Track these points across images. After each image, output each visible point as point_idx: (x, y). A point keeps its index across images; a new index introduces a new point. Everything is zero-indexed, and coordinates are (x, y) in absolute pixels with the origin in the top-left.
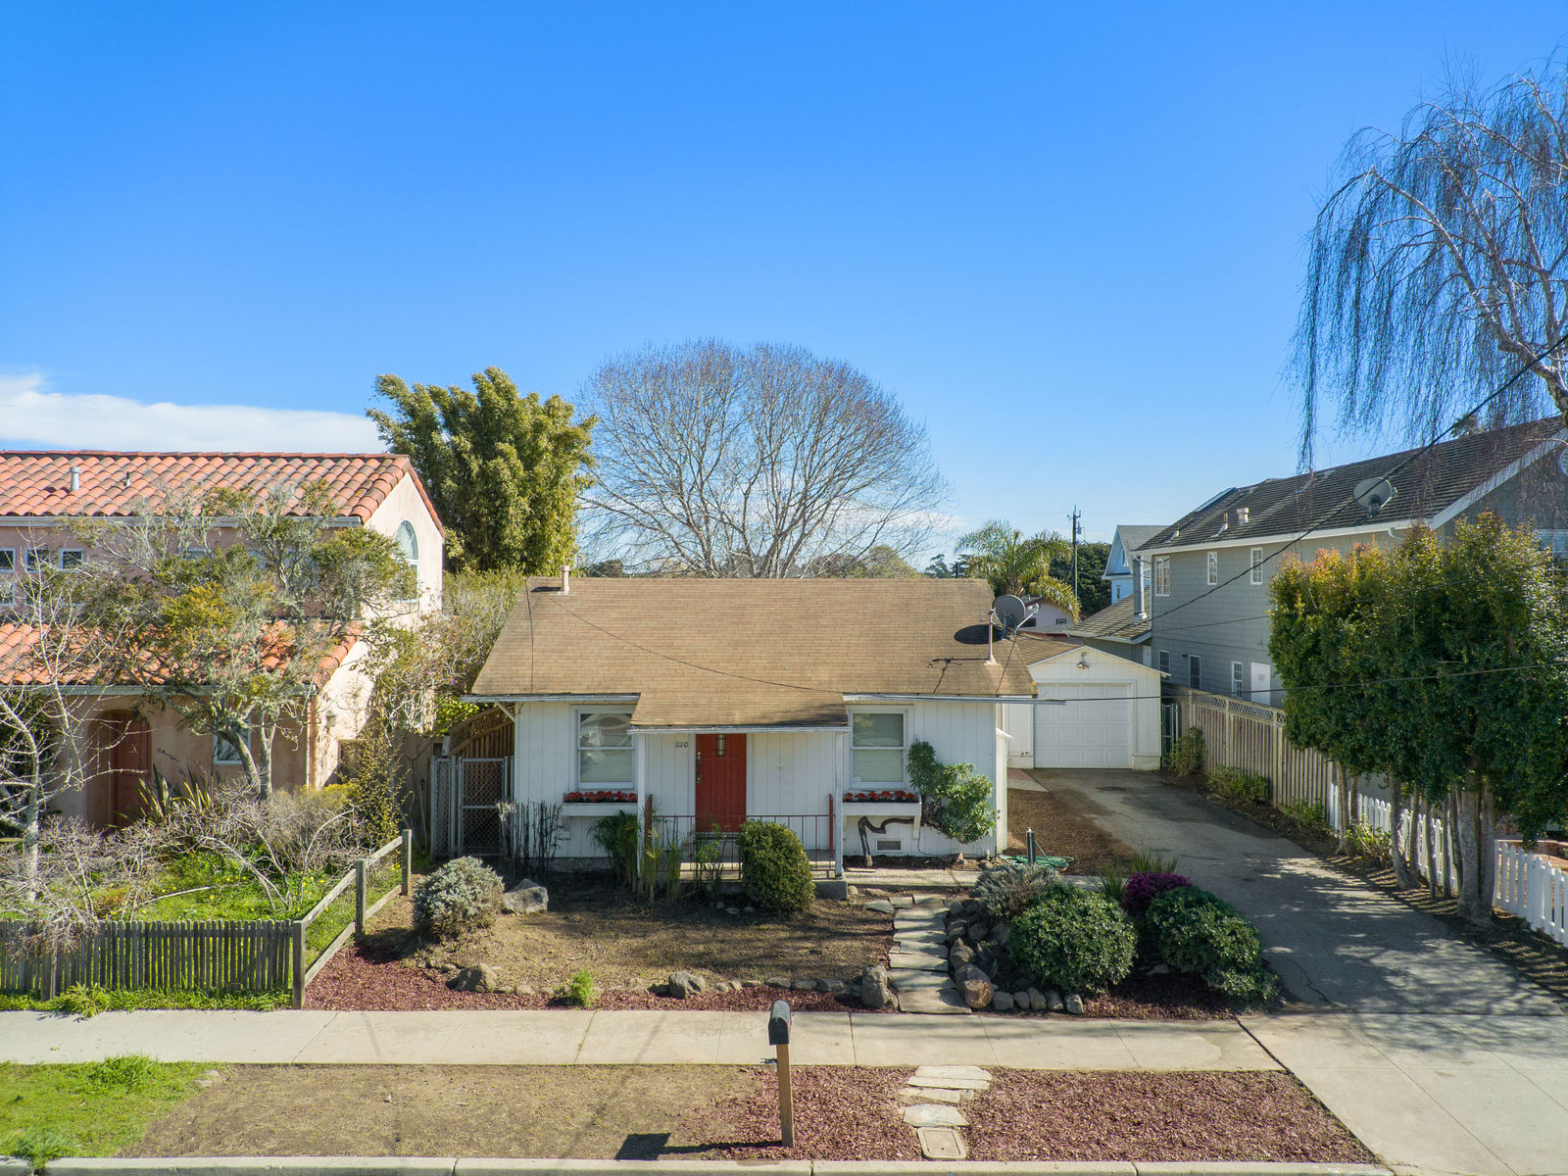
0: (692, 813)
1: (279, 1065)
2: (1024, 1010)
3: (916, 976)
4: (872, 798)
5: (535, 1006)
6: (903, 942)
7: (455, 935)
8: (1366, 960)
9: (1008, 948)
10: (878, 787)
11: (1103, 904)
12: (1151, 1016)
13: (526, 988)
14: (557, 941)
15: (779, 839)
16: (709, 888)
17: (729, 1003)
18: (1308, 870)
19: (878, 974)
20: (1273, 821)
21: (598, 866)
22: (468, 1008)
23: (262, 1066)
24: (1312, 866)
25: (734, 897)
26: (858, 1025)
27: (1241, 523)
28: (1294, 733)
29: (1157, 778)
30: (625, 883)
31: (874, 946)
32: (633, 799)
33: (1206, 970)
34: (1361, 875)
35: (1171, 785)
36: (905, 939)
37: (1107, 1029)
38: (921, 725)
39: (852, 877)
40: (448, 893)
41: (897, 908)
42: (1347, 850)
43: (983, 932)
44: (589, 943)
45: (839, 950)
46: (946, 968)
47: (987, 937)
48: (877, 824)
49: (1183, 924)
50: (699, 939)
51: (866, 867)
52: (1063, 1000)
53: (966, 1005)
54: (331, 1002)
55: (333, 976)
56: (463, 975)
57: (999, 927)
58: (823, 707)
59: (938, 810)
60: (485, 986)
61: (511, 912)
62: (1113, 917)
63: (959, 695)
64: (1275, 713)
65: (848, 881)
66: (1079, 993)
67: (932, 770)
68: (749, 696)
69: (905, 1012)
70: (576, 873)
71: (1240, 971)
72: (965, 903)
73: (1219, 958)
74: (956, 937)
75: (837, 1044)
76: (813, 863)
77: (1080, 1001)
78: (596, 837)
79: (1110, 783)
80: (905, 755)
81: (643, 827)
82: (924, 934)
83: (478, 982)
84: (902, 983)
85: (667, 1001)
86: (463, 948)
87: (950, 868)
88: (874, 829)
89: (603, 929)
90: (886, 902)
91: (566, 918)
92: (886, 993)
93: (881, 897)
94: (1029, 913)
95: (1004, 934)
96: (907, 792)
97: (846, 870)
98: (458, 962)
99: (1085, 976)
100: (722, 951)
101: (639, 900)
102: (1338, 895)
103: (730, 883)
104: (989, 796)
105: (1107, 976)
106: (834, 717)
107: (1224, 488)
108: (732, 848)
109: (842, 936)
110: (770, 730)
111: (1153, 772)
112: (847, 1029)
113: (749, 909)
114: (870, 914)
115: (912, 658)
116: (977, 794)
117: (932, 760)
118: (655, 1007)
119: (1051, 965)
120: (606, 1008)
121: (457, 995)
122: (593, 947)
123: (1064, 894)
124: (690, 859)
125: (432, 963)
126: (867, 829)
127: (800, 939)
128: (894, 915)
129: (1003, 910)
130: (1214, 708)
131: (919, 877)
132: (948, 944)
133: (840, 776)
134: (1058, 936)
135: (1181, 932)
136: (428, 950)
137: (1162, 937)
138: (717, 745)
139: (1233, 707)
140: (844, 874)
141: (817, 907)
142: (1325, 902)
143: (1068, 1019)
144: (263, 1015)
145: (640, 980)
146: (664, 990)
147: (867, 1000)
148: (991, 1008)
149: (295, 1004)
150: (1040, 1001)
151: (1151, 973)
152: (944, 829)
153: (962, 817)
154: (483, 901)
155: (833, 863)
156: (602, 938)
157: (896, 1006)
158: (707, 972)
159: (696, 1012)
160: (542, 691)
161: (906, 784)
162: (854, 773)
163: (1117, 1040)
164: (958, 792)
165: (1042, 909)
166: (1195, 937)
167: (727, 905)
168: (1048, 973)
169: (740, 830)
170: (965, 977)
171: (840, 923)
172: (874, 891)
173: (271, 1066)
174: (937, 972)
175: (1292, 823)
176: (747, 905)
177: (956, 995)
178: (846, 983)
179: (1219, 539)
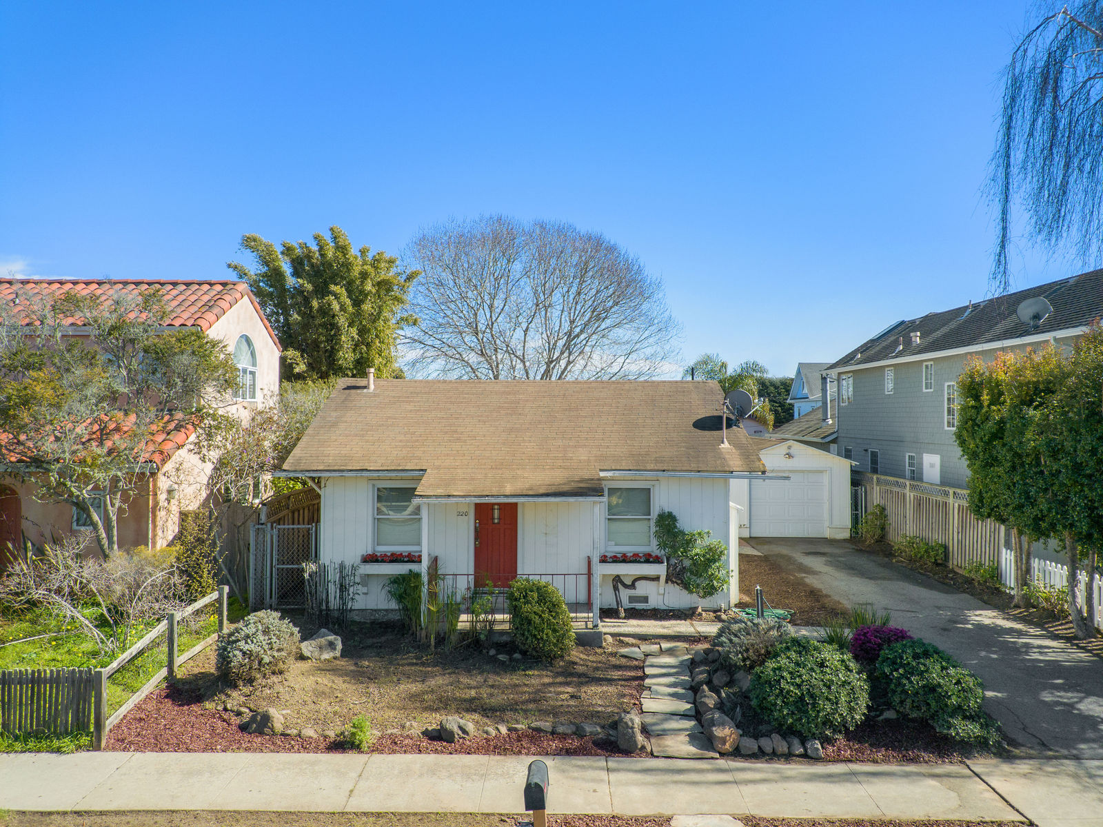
0: (472, 571)
1: (58, 813)
2: (768, 755)
3: (666, 720)
4: (624, 559)
5: (316, 750)
6: (654, 687)
7: (251, 681)
8: (1072, 706)
9: (752, 695)
10: (629, 550)
11: (837, 656)
12: (886, 760)
13: (309, 732)
14: (344, 686)
15: (543, 595)
16: (482, 637)
17: (495, 748)
18: (994, 621)
19: (632, 720)
20: (952, 579)
21: (391, 616)
22: (255, 750)
23: (42, 813)
24: (994, 617)
25: (504, 645)
26: (614, 770)
27: (914, 344)
28: (977, 506)
29: (848, 545)
30: (411, 632)
31: (627, 691)
32: (418, 560)
33: (932, 717)
34: (1040, 625)
35: (861, 550)
36: (655, 684)
37: (845, 774)
38: (665, 498)
39: (608, 627)
40: (246, 643)
41: (647, 655)
42: (1021, 604)
43: (726, 679)
44: (373, 689)
45: (597, 696)
46: (693, 713)
47: (730, 684)
48: (628, 582)
49: (912, 674)
50: (471, 684)
51: (619, 618)
52: (803, 743)
53: (714, 750)
54: (131, 743)
55: (139, 717)
56: (253, 719)
57: (739, 675)
58: (581, 481)
59: (680, 570)
60: (272, 729)
61: (308, 658)
62: (848, 669)
63: (699, 471)
64: (951, 492)
65: (604, 630)
66: (819, 739)
67: (675, 535)
68: (519, 472)
69: (657, 757)
70: (373, 623)
71: (965, 718)
72: (707, 652)
73: (946, 705)
74: (701, 683)
75: (595, 791)
76: (573, 615)
77: (819, 747)
78: (389, 592)
79: (812, 548)
80: (652, 523)
81: (426, 583)
82: (671, 680)
83: (265, 725)
84: (654, 728)
85: (438, 745)
86: (258, 693)
87: (691, 619)
88: (626, 586)
89: (388, 675)
90: (637, 649)
91: (356, 664)
92: (640, 738)
93: (633, 645)
94: (770, 664)
95: (746, 681)
96: (654, 555)
97: (602, 621)
98: (252, 706)
99: (824, 724)
100: (492, 695)
101: (422, 647)
102: (1026, 643)
103: (502, 633)
104: (723, 558)
105: (844, 724)
106: (591, 490)
107: (893, 321)
108: (502, 601)
109: (598, 681)
110: (536, 499)
111: (845, 540)
112: (603, 775)
113: (517, 656)
114: (623, 661)
115: (657, 442)
116: (713, 556)
117: (676, 527)
118: (427, 751)
119: (793, 713)
120: (381, 752)
121: (247, 737)
122: (376, 692)
123: (801, 646)
124: (469, 611)
125: (229, 707)
126: (620, 586)
127: (561, 684)
128: (644, 662)
129: (744, 660)
130: (896, 489)
131: (664, 628)
132: (694, 689)
133: (596, 540)
134: (799, 686)
135: (911, 682)
136: (226, 694)
137: (892, 686)
138: (493, 514)
139: (913, 487)
140: (600, 624)
141: (576, 654)
142: (1016, 650)
143: (809, 763)
144: (63, 757)
145: (415, 724)
146: (435, 734)
147: (622, 744)
148: (737, 753)
149: (95, 746)
150: (782, 747)
151: (881, 718)
152: (686, 586)
153: (701, 576)
154: (279, 650)
155: (591, 615)
156: (385, 683)
157: (649, 750)
158: (476, 716)
159: (464, 756)
160: (342, 468)
161: (653, 548)
162: (610, 536)
163: (858, 786)
164: (697, 554)
165: (783, 661)
166: (924, 686)
167: (499, 652)
168: (790, 721)
169: (510, 587)
170: (712, 723)
171: (597, 669)
172: (626, 639)
173: (50, 813)
174: (684, 716)
175: (969, 581)
176: (515, 652)
177: (704, 739)
178: (603, 727)
179: (896, 357)
